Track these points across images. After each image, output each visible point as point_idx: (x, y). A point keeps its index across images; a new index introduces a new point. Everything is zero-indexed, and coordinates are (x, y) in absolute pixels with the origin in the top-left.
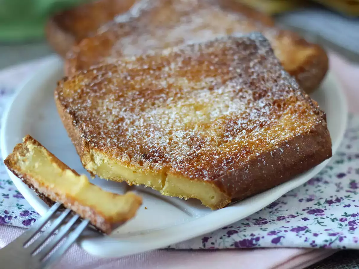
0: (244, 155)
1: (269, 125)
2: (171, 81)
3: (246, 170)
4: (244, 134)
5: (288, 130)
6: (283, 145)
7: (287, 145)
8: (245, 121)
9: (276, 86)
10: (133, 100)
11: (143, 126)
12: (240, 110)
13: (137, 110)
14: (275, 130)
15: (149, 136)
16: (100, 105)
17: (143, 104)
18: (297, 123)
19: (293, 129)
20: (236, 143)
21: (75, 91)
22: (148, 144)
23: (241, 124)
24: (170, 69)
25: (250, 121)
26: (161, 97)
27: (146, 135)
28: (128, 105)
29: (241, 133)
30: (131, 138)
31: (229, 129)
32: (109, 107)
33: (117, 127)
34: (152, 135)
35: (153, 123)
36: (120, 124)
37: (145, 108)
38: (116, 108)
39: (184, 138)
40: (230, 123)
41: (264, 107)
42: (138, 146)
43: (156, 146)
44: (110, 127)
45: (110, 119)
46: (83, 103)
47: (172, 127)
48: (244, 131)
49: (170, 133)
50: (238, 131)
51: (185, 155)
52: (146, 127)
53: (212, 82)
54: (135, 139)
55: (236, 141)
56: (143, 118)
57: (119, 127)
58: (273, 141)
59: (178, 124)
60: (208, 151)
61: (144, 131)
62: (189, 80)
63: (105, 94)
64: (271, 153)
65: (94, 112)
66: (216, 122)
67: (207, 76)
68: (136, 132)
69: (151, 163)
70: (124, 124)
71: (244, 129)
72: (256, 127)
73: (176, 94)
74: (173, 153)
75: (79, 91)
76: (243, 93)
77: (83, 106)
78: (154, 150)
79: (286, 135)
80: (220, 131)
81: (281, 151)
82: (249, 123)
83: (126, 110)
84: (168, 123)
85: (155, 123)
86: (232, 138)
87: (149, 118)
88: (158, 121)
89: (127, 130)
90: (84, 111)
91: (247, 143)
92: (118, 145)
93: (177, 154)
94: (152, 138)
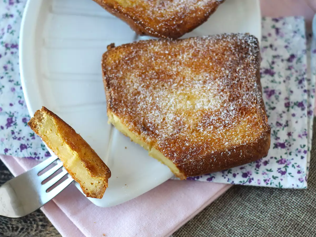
0: (205, 149)
1: (229, 127)
2: (181, 68)
3: (201, 162)
4: (211, 129)
5: (240, 136)
6: (232, 150)
7: (235, 150)
8: (216, 118)
9: (247, 94)
10: (151, 79)
11: (150, 103)
12: (217, 107)
13: (151, 88)
14: (232, 133)
15: (151, 113)
16: (128, 77)
17: (156, 84)
18: (248, 132)
19: (243, 137)
20: (203, 136)
21: (115, 61)
22: (148, 119)
23: (212, 120)
24: (183, 58)
25: (219, 119)
26: (169, 82)
27: (150, 111)
28: (146, 82)
29: (210, 127)
30: (140, 111)
31: (203, 121)
32: (133, 81)
33: (134, 98)
34: (153, 113)
35: (157, 103)
36: (136, 97)
37: (157, 88)
38: (137, 83)
39: (172, 121)
40: (205, 117)
41: (232, 110)
42: (142, 118)
43: (153, 122)
44: (129, 98)
45: (131, 91)
46: (117, 72)
47: (168, 110)
48: (212, 127)
49: (166, 114)
50: (208, 125)
51: (168, 135)
52: (151, 105)
53: (207, 77)
54: (142, 112)
55: (204, 135)
56: (152, 97)
57: (135, 98)
58: (227, 143)
59: (173, 108)
60: (183, 136)
61: (150, 107)
62: (192, 71)
63: (133, 68)
64: (222, 154)
65: (122, 82)
66: (197, 113)
67: (206, 71)
68: (144, 107)
69: (146, 135)
70: (139, 98)
71: (212, 124)
72: (221, 126)
73: (180, 81)
74: (161, 131)
75: (117, 62)
76: (223, 93)
77: (116, 76)
78: (151, 125)
79: (237, 141)
80: (196, 121)
81: (229, 153)
82: (217, 121)
83: (143, 87)
84: (167, 105)
85: (158, 103)
86: (203, 129)
87: (156, 97)
88: (161, 102)
89: (139, 103)
90: (116, 80)
91: (210, 139)
92: (130, 114)
93: (163, 133)
94: (153, 115)
